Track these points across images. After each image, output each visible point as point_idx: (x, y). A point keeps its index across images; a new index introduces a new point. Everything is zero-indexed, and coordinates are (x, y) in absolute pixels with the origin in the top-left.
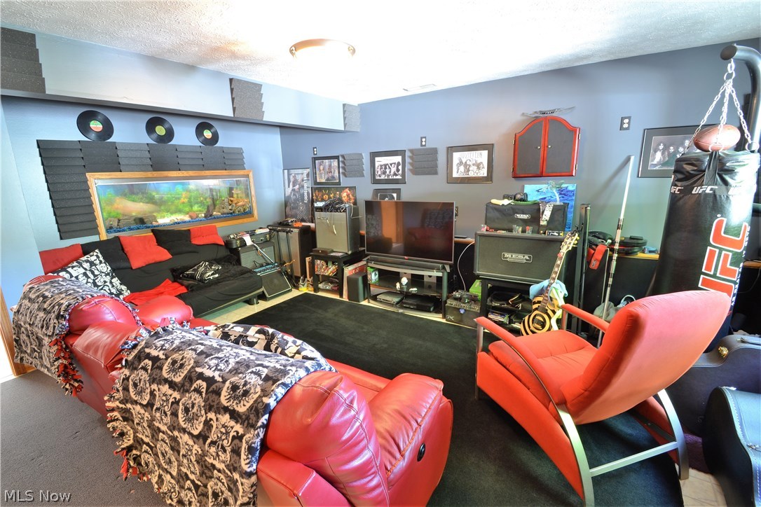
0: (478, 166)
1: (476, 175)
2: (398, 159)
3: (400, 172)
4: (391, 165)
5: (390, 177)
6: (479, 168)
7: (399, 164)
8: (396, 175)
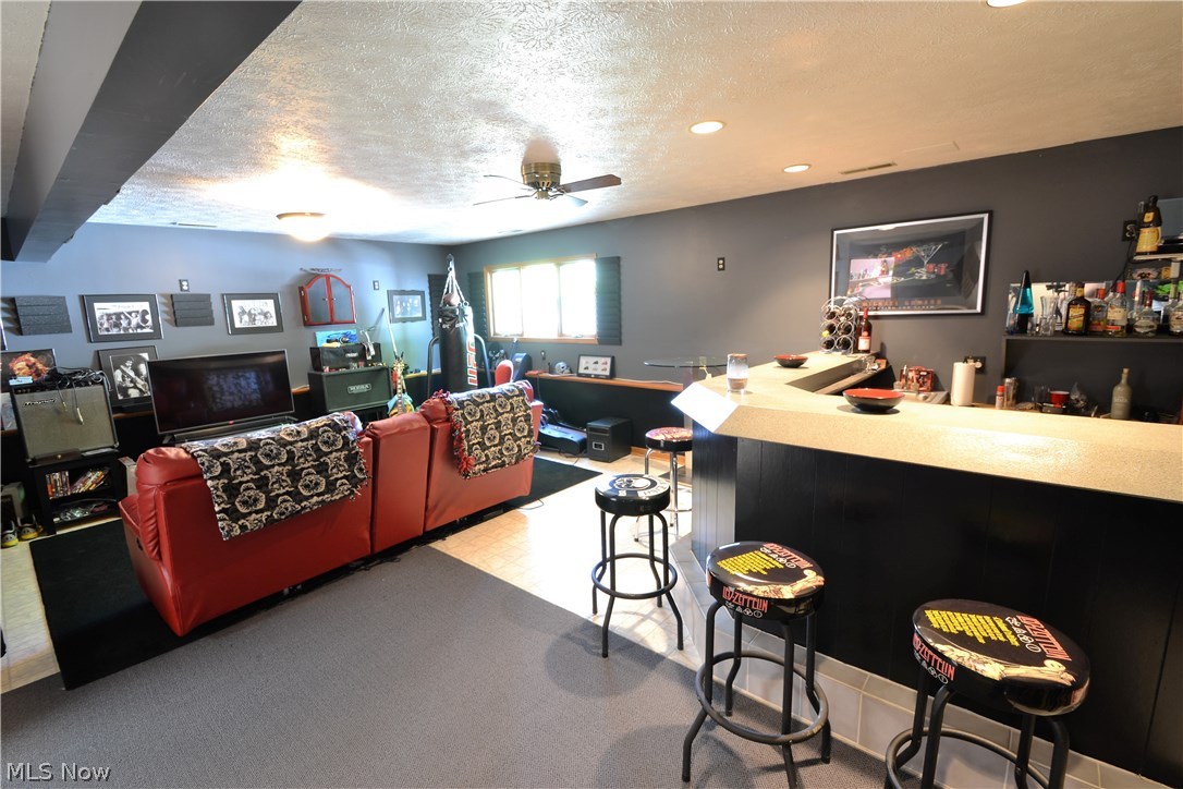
0: (265, 315)
1: (264, 325)
2: (145, 306)
3: (150, 323)
4: (130, 313)
5: (131, 331)
6: (266, 317)
7: (145, 312)
8: (142, 328)
